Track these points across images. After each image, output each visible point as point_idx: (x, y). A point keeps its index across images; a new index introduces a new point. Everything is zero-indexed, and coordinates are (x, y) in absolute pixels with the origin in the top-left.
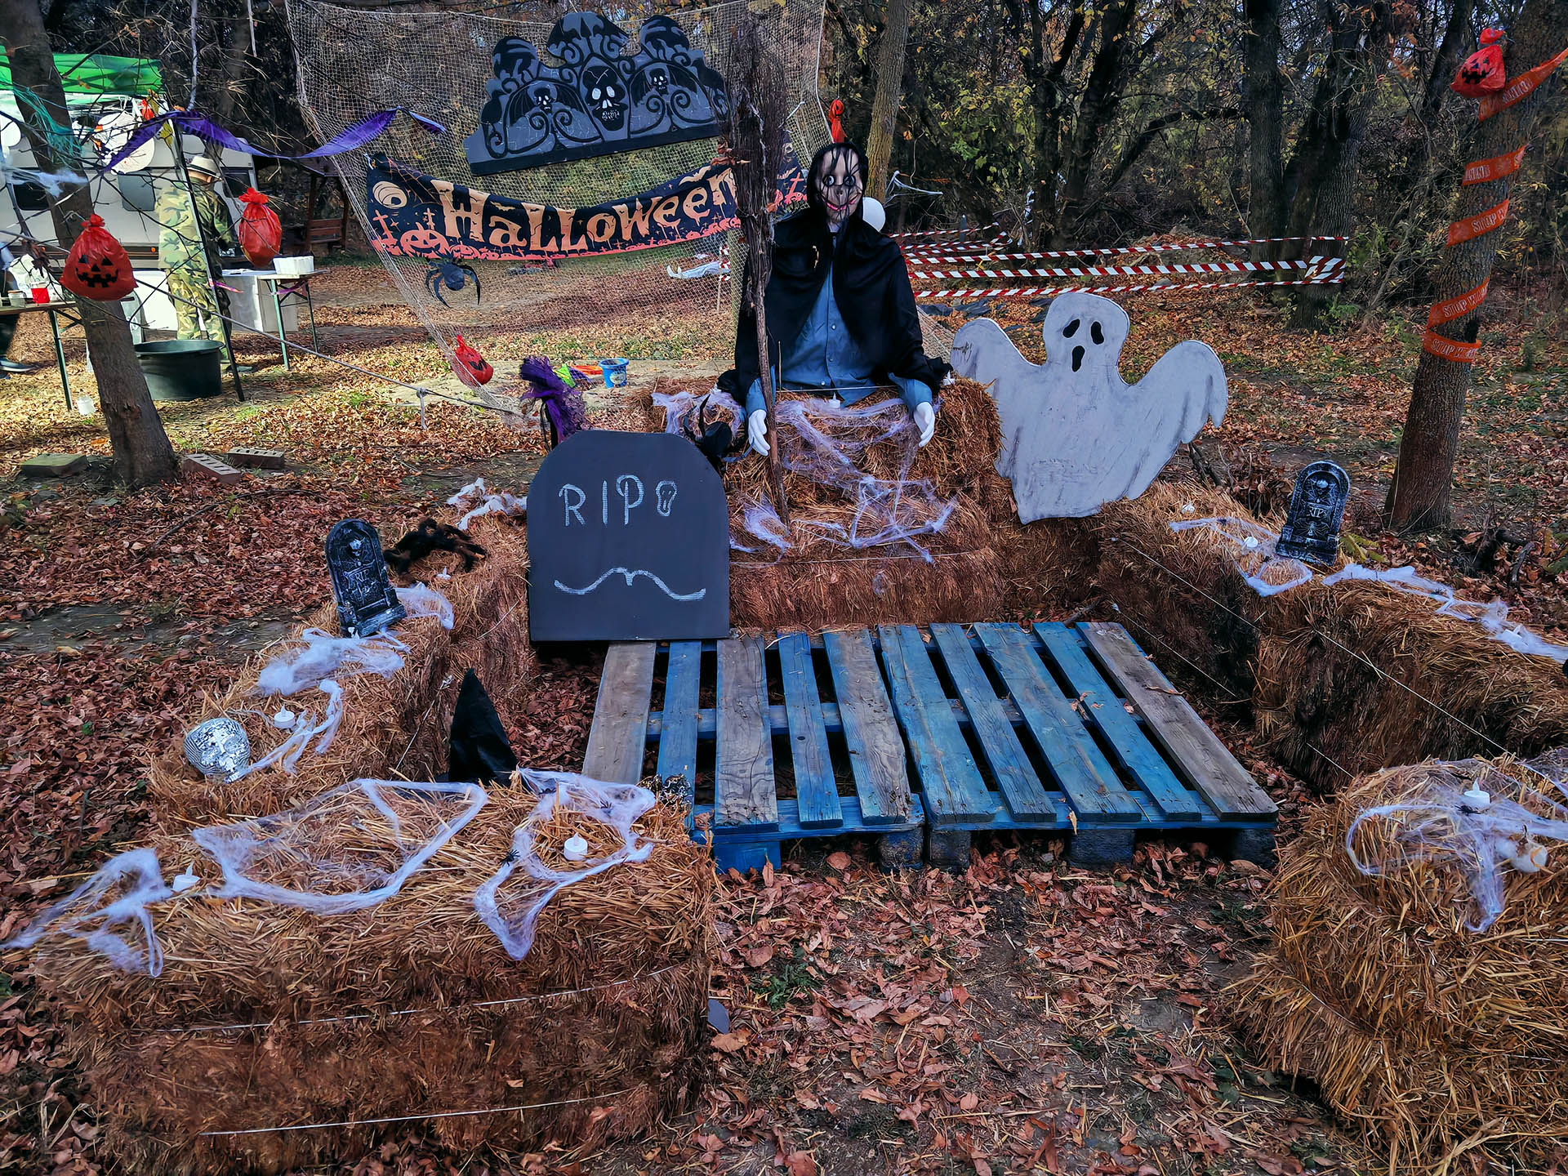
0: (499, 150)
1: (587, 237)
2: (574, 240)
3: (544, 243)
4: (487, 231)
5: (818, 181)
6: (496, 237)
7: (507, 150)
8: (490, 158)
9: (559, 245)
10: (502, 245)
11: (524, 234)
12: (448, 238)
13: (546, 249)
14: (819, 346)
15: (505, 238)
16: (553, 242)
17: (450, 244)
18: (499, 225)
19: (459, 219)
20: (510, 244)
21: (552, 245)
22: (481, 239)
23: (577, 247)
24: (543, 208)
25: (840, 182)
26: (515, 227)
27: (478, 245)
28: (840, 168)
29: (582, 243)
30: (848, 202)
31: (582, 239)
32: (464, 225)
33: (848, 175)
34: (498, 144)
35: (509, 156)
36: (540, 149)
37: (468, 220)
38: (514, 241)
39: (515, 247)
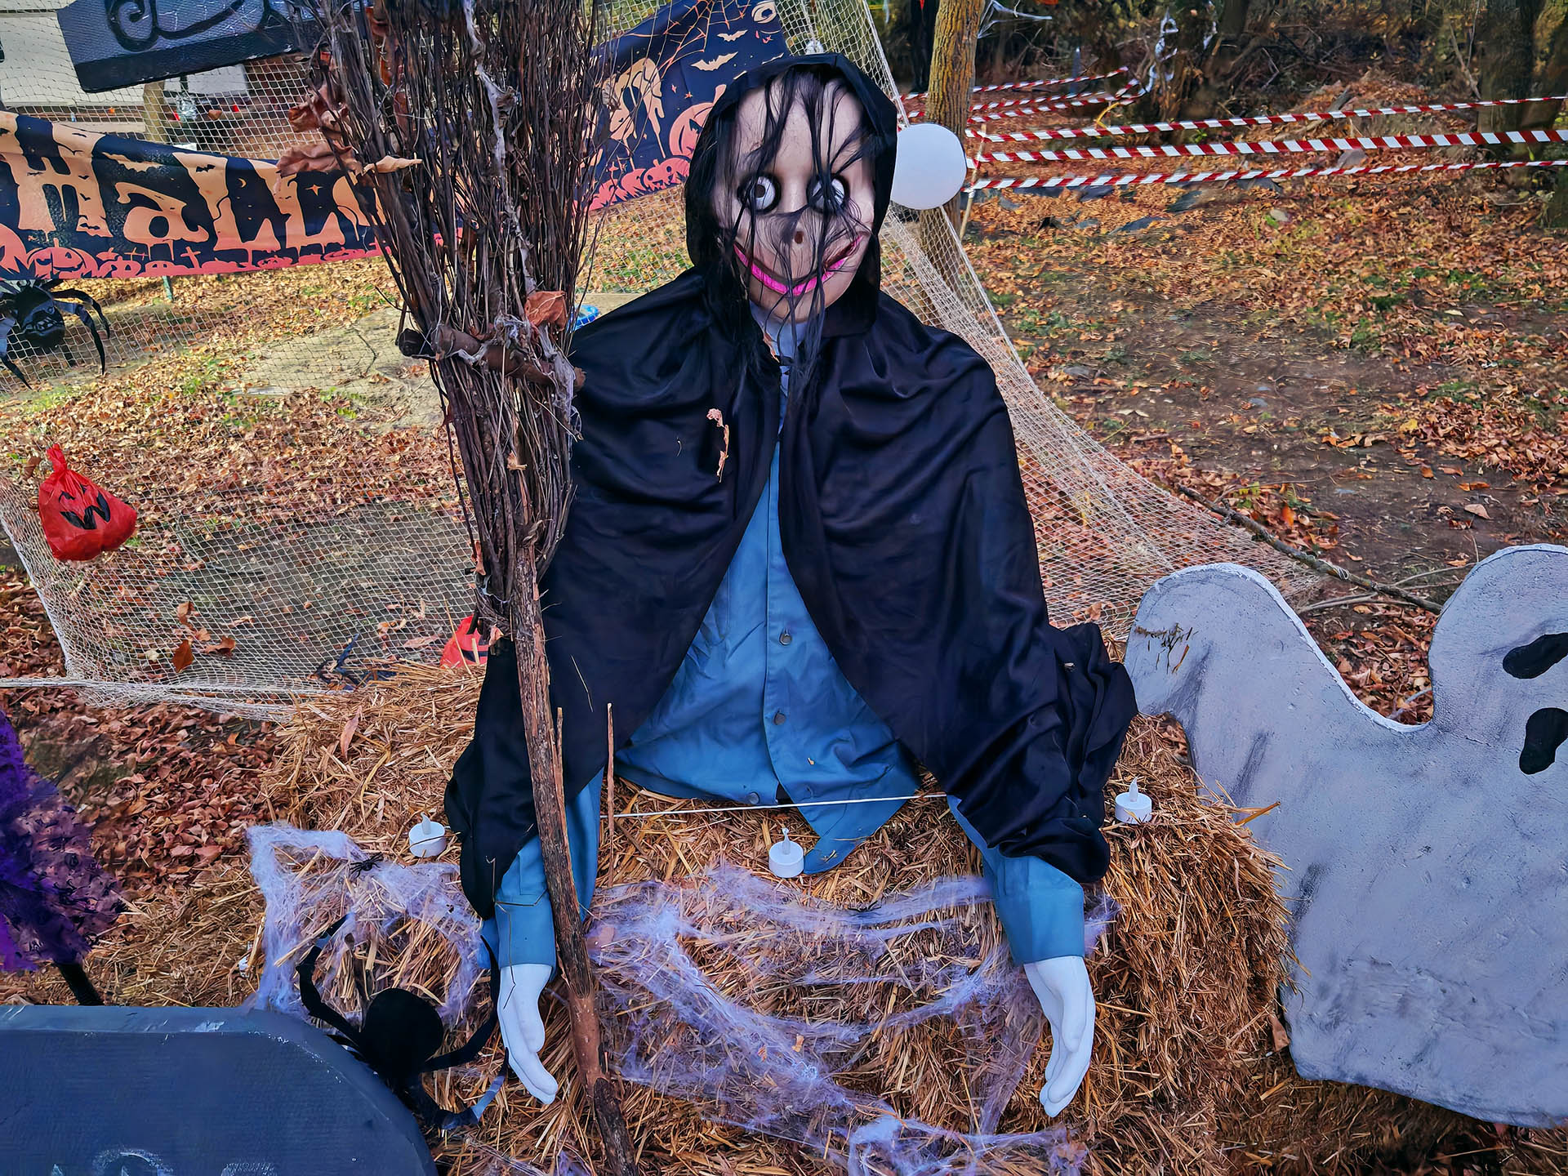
0: (139, 31)
1: (341, 218)
2: (313, 224)
3: (248, 232)
4: (115, 213)
5: (721, 195)
6: (136, 226)
7: (156, 31)
8: (119, 50)
9: (281, 237)
10: (151, 240)
11: (197, 215)
12: (23, 235)
13: (250, 246)
14: (742, 692)
15: (159, 226)
16: (266, 229)
17: (29, 246)
18: (137, 200)
19: (49, 190)
20: (170, 237)
21: (265, 238)
22: (104, 231)
23: (321, 239)
24: (222, 162)
25: (794, 199)
26: (172, 206)
27: (95, 246)
28: (794, 155)
29: (331, 231)
30: (822, 268)
31: (332, 222)
32: (64, 200)
33: (821, 176)
34: (135, 18)
35: (163, 43)
36: (228, 28)
37: (69, 191)
38: (178, 230)
39: (180, 244)
